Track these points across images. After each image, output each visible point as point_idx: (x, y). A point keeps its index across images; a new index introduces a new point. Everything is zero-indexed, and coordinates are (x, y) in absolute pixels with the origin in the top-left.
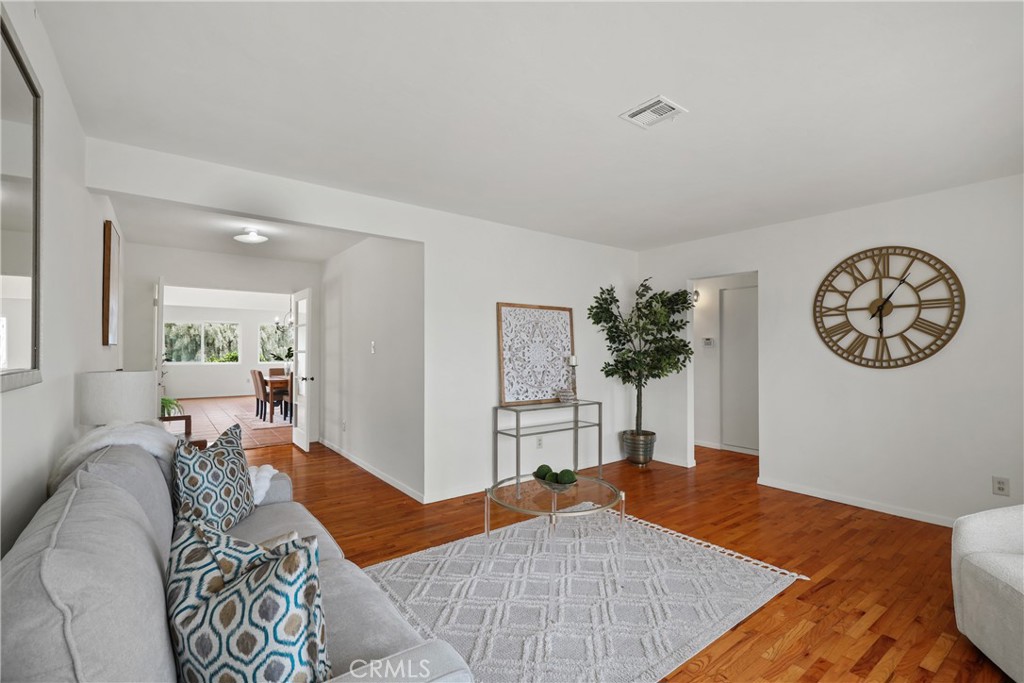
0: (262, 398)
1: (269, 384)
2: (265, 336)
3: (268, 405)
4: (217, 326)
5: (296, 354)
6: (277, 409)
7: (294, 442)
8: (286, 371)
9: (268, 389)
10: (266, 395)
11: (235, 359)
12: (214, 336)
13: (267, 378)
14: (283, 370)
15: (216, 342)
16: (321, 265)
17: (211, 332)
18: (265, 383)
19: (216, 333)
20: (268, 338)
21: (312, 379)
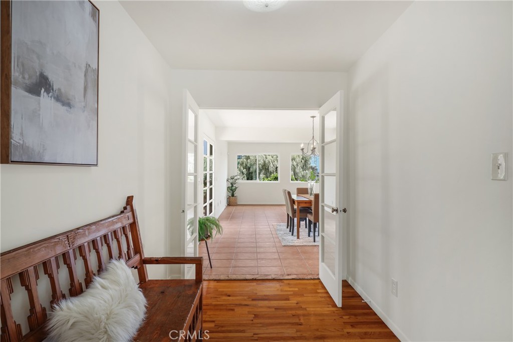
0: (291, 215)
1: (296, 203)
2: (295, 164)
3: (296, 220)
4: (269, 158)
5: (323, 177)
6: (303, 223)
7: (320, 277)
8: (309, 191)
9: (295, 207)
10: (294, 211)
11: (276, 179)
12: (268, 164)
13: (294, 197)
14: (307, 189)
15: (270, 167)
16: (348, 69)
17: (267, 162)
18: (293, 202)
19: (269, 162)
20: (297, 165)
21: (345, 211)
